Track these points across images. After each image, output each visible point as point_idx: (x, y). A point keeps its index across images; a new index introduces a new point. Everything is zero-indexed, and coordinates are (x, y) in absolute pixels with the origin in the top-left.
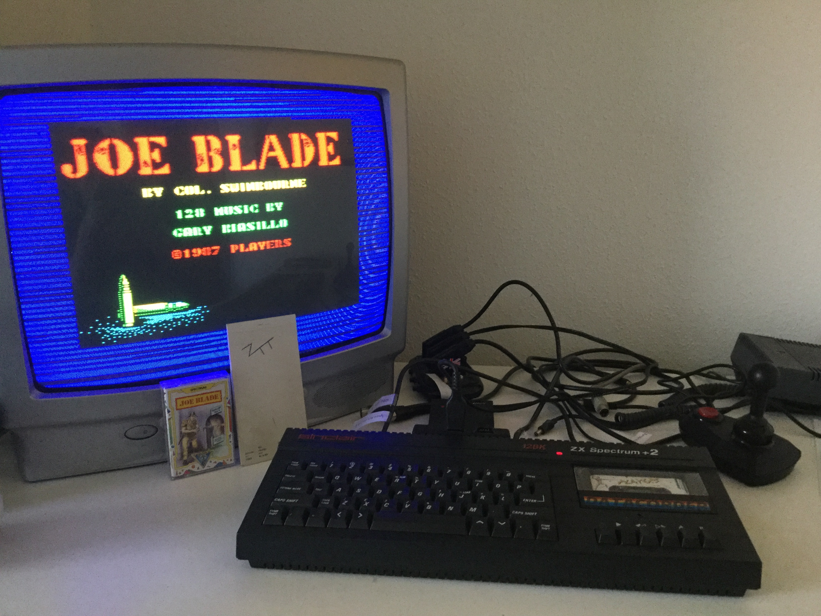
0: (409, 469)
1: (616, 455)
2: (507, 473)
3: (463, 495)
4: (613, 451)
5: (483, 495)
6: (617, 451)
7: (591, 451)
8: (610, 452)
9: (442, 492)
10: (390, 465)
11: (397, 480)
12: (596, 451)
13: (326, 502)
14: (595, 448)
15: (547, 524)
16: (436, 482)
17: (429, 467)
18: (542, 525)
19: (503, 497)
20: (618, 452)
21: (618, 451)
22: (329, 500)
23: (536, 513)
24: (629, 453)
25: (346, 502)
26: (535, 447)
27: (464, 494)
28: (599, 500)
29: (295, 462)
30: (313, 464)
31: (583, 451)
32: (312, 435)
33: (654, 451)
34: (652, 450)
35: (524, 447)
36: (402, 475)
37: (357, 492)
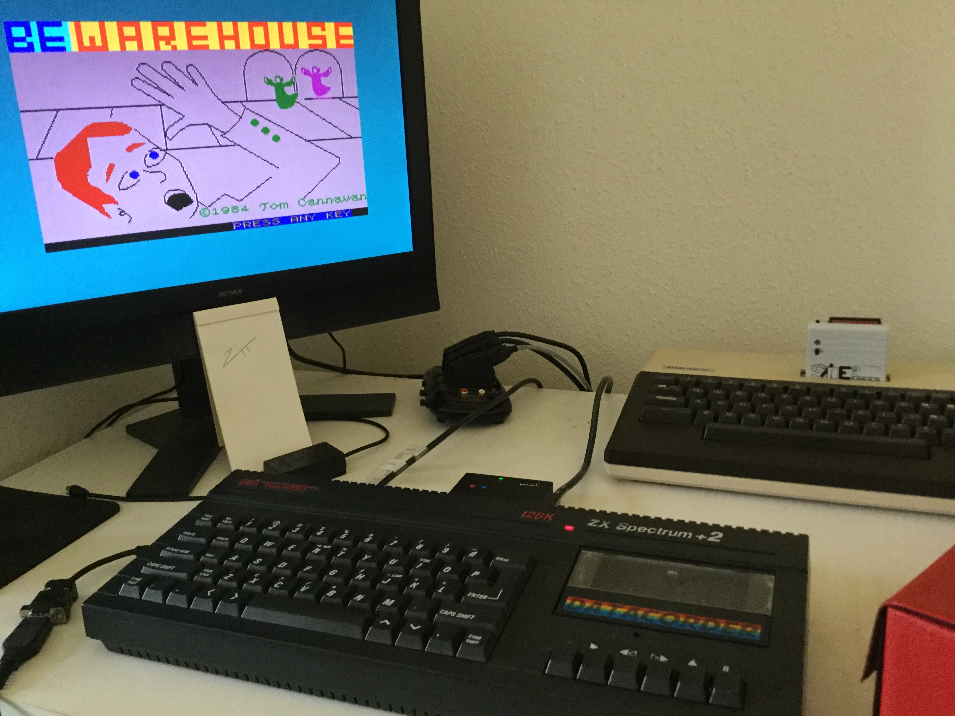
0: (344, 536)
1: (654, 537)
2: (472, 551)
3: (390, 580)
4: (652, 531)
5: (417, 582)
6: (656, 532)
7: (618, 528)
8: (646, 531)
9: (363, 573)
10: (323, 528)
11: (316, 551)
12: (625, 528)
13: (206, 573)
14: (627, 525)
15: (477, 635)
16: (366, 557)
17: (372, 535)
18: (470, 636)
19: (443, 588)
20: (659, 533)
21: (661, 529)
22: (211, 571)
23: (473, 616)
24: (675, 535)
25: (231, 575)
26: (539, 517)
27: (390, 577)
28: (588, 605)
29: (207, 515)
30: (228, 521)
31: (606, 527)
32: (258, 480)
33: (716, 535)
34: (713, 533)
35: (523, 516)
36: (330, 542)
37: (255, 562)
